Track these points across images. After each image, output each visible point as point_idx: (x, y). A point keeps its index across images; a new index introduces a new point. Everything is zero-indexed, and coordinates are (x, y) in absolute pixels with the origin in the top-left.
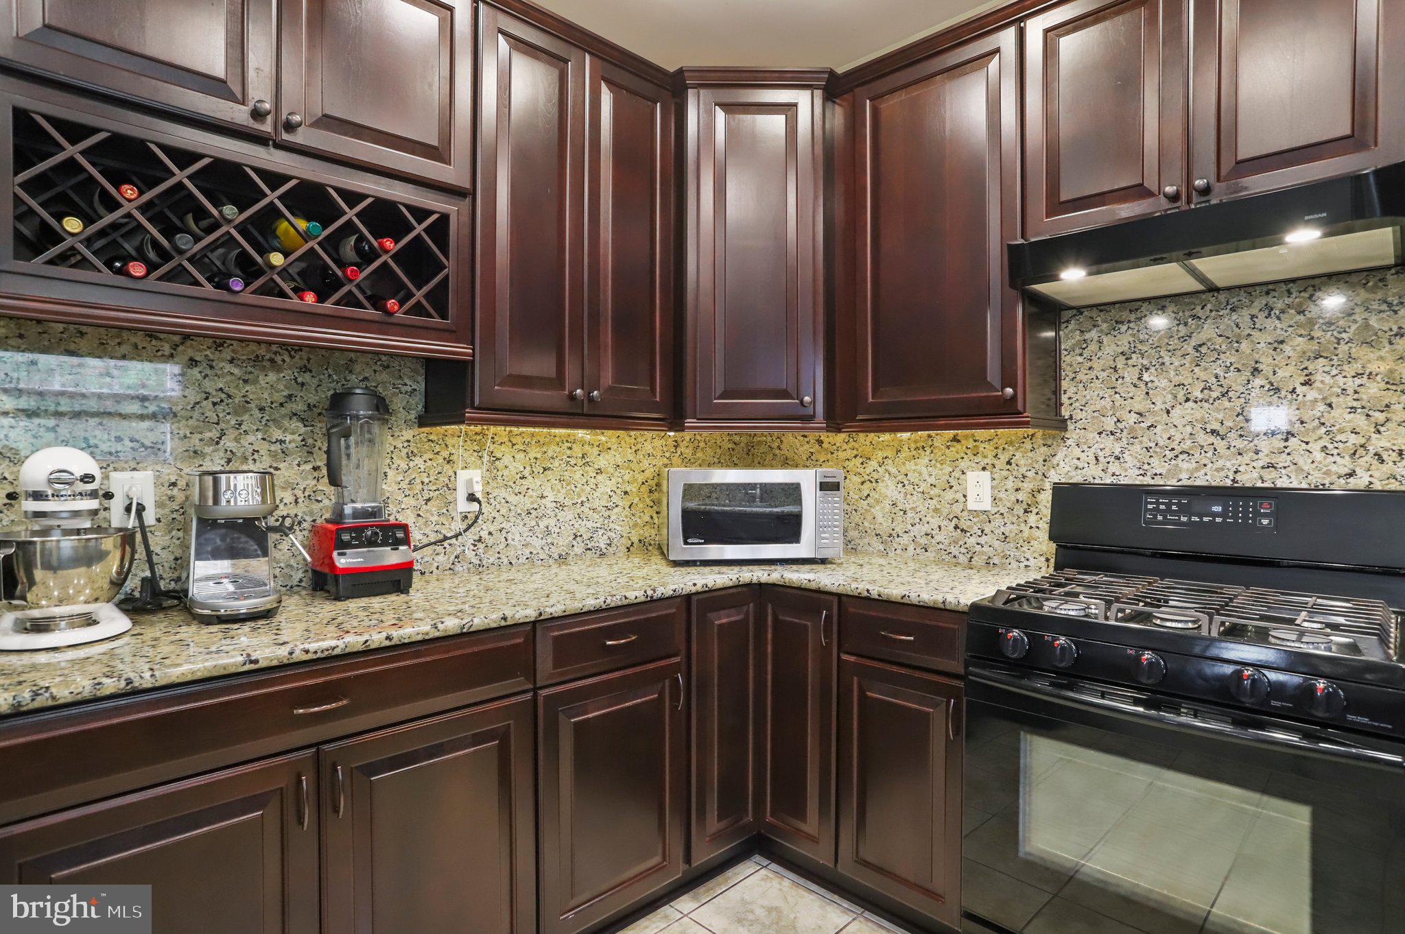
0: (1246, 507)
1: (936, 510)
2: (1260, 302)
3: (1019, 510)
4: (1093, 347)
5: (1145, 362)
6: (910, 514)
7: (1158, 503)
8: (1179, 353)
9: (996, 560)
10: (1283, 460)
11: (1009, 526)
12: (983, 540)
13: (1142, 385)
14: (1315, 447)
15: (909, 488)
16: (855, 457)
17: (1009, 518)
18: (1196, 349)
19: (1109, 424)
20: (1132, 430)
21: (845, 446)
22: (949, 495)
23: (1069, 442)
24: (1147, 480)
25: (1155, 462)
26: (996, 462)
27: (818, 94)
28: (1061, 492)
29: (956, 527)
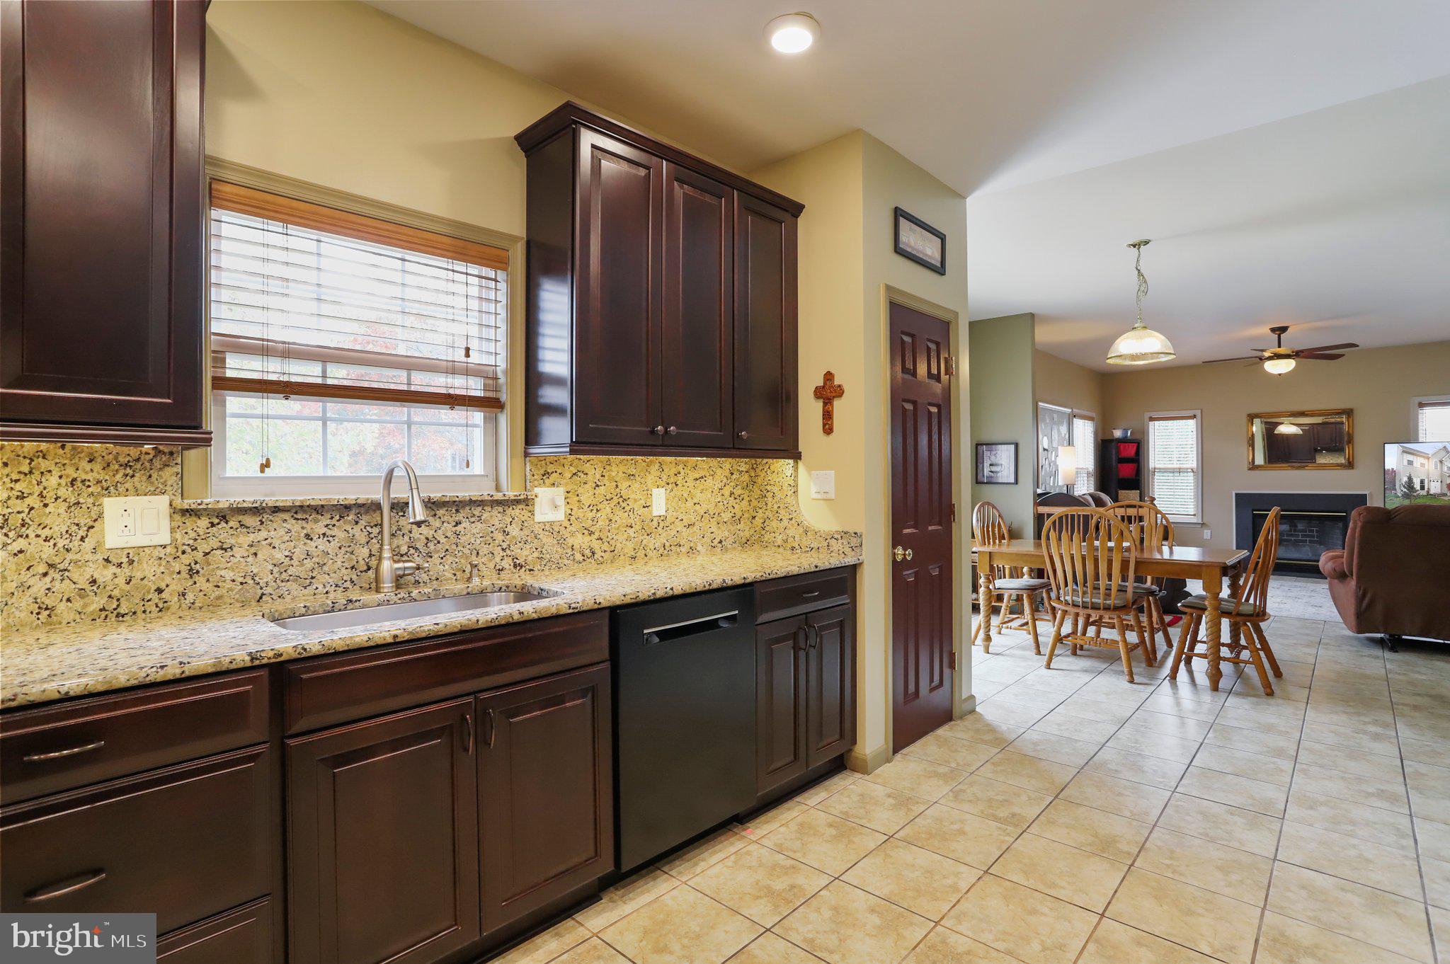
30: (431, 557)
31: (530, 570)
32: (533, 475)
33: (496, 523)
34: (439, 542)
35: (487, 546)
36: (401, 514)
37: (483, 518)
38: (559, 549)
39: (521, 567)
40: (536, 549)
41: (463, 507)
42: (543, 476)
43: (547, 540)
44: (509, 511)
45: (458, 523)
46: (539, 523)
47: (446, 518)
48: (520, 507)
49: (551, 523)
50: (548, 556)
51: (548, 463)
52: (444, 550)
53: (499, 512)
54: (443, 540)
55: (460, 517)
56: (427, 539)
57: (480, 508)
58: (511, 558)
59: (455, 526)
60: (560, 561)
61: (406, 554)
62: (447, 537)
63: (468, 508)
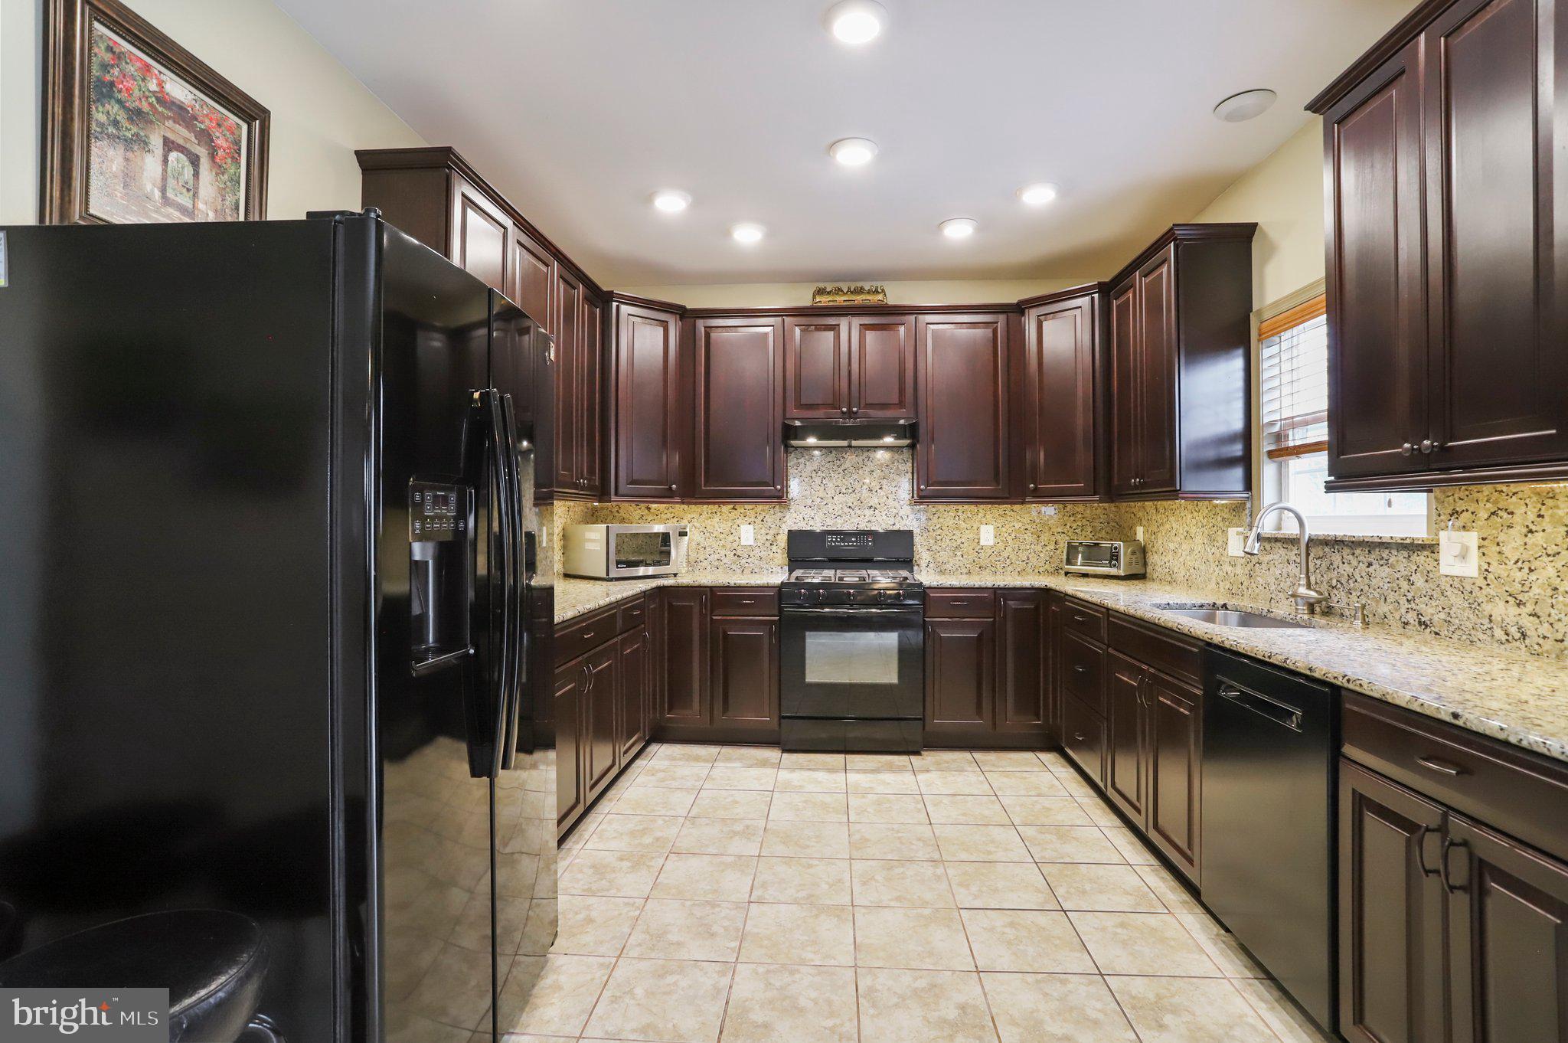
0: (864, 538)
1: (723, 546)
2: (866, 454)
3: (768, 544)
4: (802, 466)
5: (824, 475)
6: (708, 549)
7: (832, 538)
8: (837, 472)
9: (756, 570)
10: (873, 519)
11: (763, 553)
12: (749, 561)
13: (822, 485)
14: (883, 514)
15: (707, 535)
16: (673, 517)
17: (762, 548)
18: (844, 471)
19: (809, 502)
20: (818, 505)
21: (666, 511)
22: (731, 538)
23: (791, 511)
24: (825, 528)
25: (828, 520)
26: (755, 520)
27: (678, 316)
28: (793, 535)
29: (735, 555)
30: (1351, 594)
31: (1436, 634)
32: (1439, 515)
33: (1402, 569)
34: (1356, 581)
35: (1393, 593)
36: (1333, 550)
37: (1390, 561)
38: (1471, 616)
39: (1427, 626)
40: (1443, 609)
41: (1374, 549)
42: (1451, 516)
43: (1456, 600)
44: (1414, 557)
45: (1370, 565)
46: (1447, 576)
47: (1361, 558)
48: (1426, 553)
49: (1462, 579)
50: (1457, 621)
51: (1457, 500)
52: (1360, 589)
53: (1404, 558)
54: (1359, 580)
55: (1371, 558)
56: (1348, 575)
57: (1387, 551)
58: (1416, 612)
59: (1368, 567)
60: (1473, 632)
61: (1336, 586)
62: (1362, 577)
63: (1377, 550)
